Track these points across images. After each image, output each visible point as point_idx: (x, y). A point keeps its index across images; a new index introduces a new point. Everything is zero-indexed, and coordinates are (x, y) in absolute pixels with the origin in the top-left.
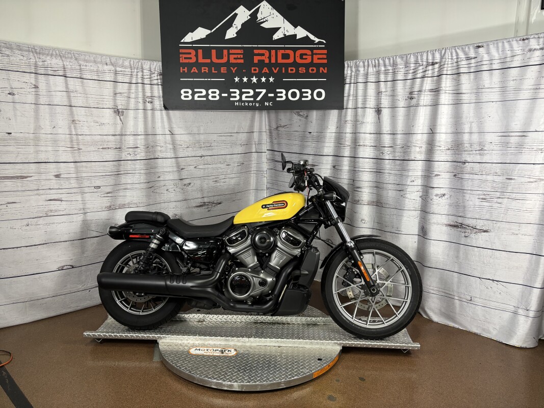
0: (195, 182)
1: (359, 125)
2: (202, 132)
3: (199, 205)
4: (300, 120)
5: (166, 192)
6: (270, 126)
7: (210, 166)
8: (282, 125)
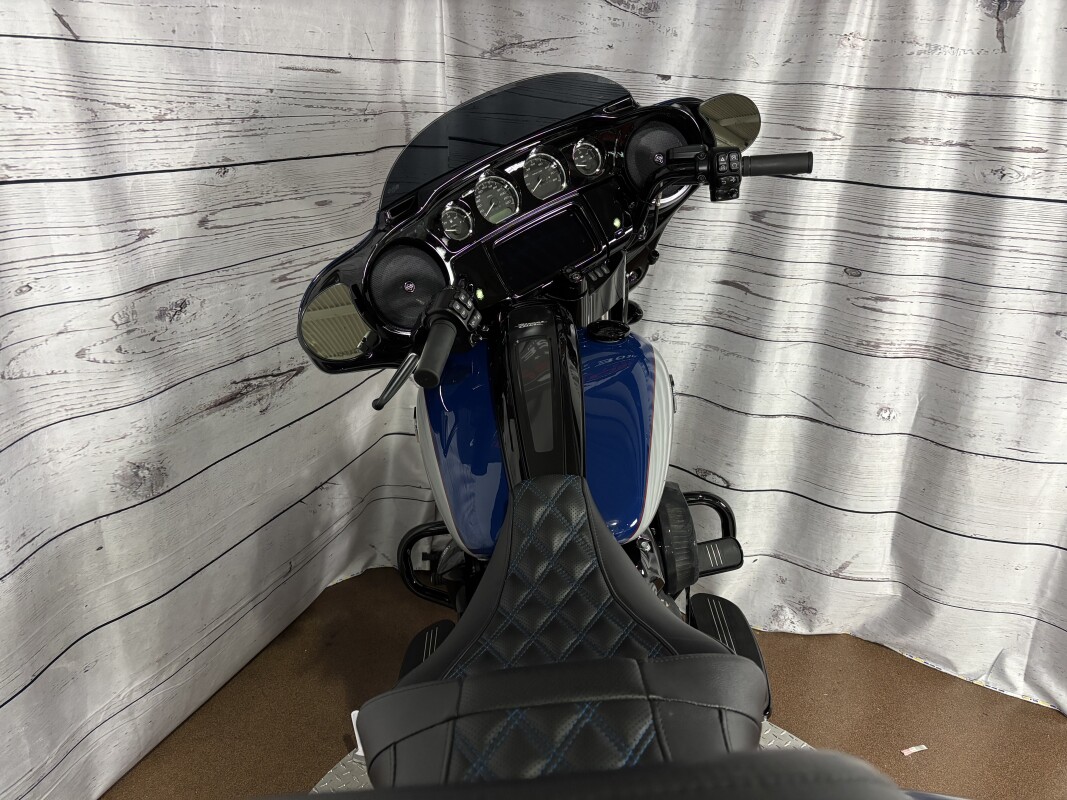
0: (205, 292)
1: (915, 59)
2: (216, 41)
3: (225, 393)
4: (614, 22)
5: (73, 363)
6: (459, 37)
7: (258, 213)
8: (528, 36)
